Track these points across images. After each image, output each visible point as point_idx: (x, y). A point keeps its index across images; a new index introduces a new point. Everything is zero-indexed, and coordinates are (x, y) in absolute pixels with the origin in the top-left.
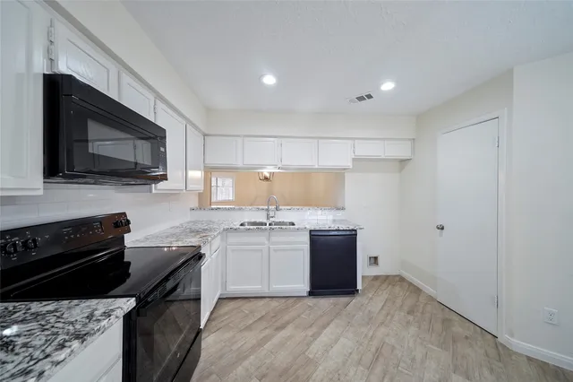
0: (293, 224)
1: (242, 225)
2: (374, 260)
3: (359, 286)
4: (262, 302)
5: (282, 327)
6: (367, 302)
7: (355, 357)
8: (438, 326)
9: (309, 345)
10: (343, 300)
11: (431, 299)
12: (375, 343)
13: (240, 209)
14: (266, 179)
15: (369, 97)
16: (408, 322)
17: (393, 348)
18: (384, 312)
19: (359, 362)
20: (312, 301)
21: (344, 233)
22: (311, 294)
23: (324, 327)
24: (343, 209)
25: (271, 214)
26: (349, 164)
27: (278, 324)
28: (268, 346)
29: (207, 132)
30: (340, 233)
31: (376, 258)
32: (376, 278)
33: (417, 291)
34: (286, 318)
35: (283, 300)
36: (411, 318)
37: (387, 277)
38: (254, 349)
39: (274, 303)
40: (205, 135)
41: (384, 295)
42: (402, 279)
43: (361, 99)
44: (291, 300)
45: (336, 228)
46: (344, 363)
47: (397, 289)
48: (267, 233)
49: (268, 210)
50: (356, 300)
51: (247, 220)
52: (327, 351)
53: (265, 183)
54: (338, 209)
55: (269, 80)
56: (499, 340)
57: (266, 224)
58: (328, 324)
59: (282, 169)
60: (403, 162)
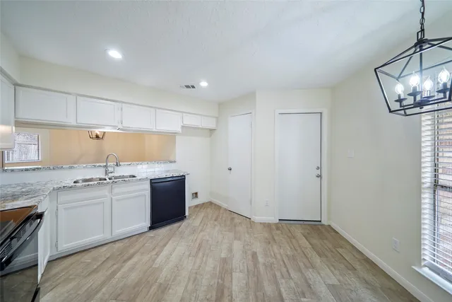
0: (134, 177)
1: (75, 182)
2: (196, 195)
3: (187, 214)
4: (105, 248)
5: (130, 258)
6: (193, 221)
7: (187, 253)
8: (228, 223)
9: (154, 261)
10: (176, 225)
11: (226, 210)
12: (198, 241)
13: (71, 168)
14: (97, 137)
15: (193, 87)
16: (215, 225)
17: (208, 241)
18: (202, 224)
19: (189, 256)
20: (152, 233)
21: (177, 178)
22: (151, 228)
23: (165, 245)
24: (175, 162)
25: (110, 169)
26: (179, 130)
27: (125, 258)
28: (118, 275)
29: (19, 82)
30: (175, 179)
31: (196, 193)
32: (197, 206)
33: (219, 207)
34: (132, 251)
35: (127, 240)
36: (216, 223)
37: (203, 204)
38: (103, 284)
39: (118, 245)
40: (16, 85)
41: (202, 215)
42: (211, 203)
43: (188, 87)
44: (134, 238)
45: (171, 175)
46: (180, 260)
47: (209, 210)
48: (108, 187)
49: (106, 166)
50: (184, 224)
51: (81, 178)
52: (168, 258)
53: (96, 141)
54: (171, 162)
55: (115, 54)
56: (252, 220)
57: (106, 180)
58: (167, 243)
59: (122, 130)
60: (212, 131)
